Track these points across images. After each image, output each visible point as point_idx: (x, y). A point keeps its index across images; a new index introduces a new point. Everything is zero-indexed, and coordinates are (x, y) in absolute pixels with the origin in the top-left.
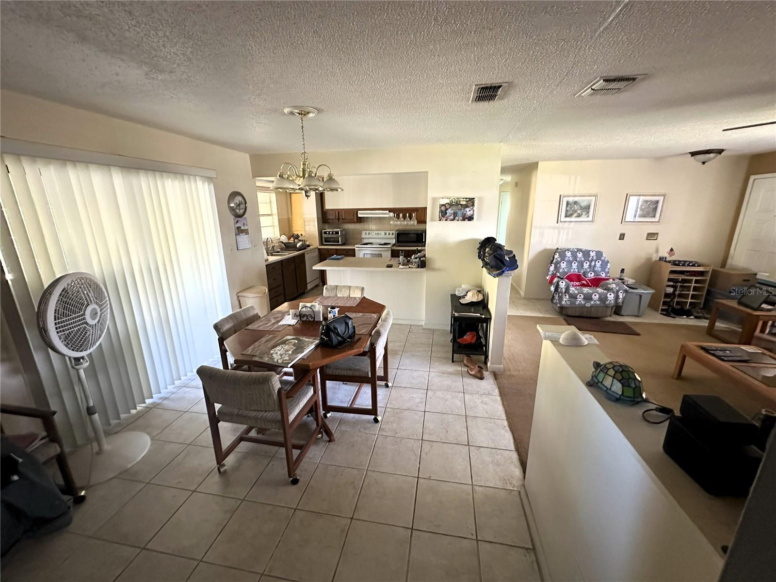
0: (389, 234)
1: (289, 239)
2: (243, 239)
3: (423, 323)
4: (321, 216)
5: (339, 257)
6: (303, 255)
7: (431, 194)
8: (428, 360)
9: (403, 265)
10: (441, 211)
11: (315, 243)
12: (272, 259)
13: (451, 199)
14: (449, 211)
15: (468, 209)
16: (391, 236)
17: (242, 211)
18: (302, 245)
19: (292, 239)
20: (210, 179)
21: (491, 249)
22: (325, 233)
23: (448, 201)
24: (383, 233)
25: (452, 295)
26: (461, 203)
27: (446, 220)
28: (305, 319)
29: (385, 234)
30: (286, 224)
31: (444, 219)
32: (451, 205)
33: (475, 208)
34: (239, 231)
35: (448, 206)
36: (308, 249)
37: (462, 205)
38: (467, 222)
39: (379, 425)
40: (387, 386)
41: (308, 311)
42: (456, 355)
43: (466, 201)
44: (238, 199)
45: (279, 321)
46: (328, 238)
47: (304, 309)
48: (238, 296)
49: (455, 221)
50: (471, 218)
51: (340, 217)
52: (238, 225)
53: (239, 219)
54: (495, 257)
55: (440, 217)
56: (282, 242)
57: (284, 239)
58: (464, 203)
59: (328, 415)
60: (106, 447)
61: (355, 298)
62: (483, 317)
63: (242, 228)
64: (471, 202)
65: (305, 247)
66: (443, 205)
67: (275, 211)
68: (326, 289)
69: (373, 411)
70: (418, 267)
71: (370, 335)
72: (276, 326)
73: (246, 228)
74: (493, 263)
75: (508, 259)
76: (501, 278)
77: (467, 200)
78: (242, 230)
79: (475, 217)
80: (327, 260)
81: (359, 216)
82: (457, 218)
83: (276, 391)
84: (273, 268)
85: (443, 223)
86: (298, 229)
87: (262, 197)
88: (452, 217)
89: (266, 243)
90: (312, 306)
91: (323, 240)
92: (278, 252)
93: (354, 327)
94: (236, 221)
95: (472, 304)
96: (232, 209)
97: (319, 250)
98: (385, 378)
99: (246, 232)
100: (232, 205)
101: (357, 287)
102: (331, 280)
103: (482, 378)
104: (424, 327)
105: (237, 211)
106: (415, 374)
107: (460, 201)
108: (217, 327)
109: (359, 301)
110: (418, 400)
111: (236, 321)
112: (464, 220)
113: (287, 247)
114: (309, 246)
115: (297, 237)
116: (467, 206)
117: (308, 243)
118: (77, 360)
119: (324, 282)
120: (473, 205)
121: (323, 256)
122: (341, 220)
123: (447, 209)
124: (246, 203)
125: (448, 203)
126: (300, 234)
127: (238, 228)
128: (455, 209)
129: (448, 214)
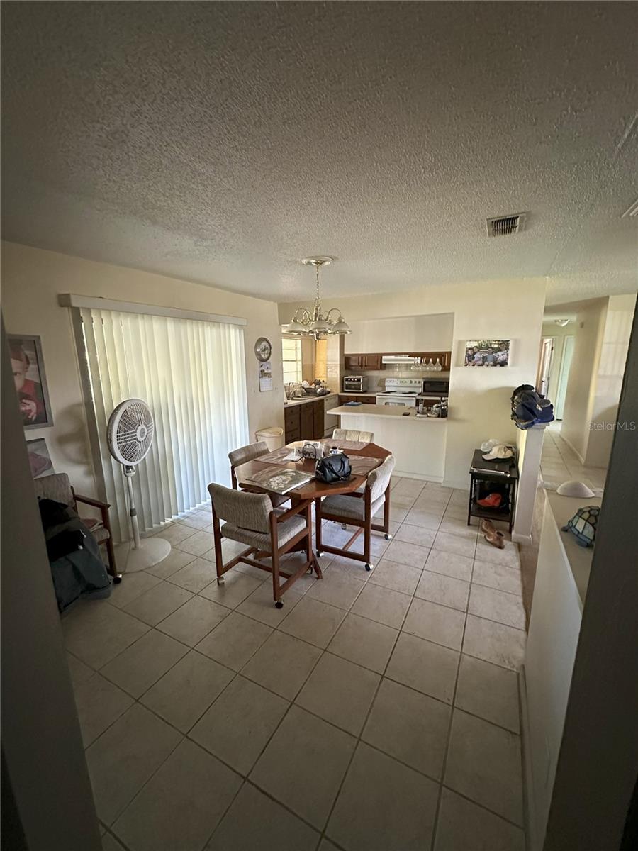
0: (415, 382)
1: (311, 385)
2: (265, 380)
3: (441, 481)
4: (343, 363)
5: (356, 403)
6: (323, 400)
7: (456, 338)
8: (439, 519)
9: (423, 413)
10: (468, 356)
11: (336, 390)
12: (291, 403)
13: (480, 342)
14: (478, 356)
15: (500, 353)
16: (417, 385)
17: (266, 356)
18: (323, 391)
19: (314, 385)
20: (241, 326)
21: (520, 397)
22: (347, 380)
23: (476, 344)
24: (409, 381)
25: (476, 450)
26: (493, 346)
27: (474, 365)
28: (307, 456)
29: (411, 382)
30: (309, 369)
31: (471, 364)
32: (479, 348)
33: (510, 352)
34: (263, 374)
35: (476, 350)
36: (329, 395)
37: (493, 348)
38: (498, 367)
39: (370, 573)
40: (386, 537)
41: (311, 449)
42: (474, 517)
44: (264, 344)
45: (284, 457)
46: (350, 385)
47: (307, 447)
48: (257, 435)
49: (484, 366)
50: (503, 364)
51: (364, 364)
52: (262, 369)
53: (264, 363)
54: (523, 405)
55: (466, 362)
56: (303, 388)
57: (306, 384)
58: (496, 346)
59: (321, 554)
60: (140, 545)
61: (362, 443)
62: (509, 476)
63: (266, 372)
64: (505, 345)
65: (324, 393)
66: (470, 349)
67: (300, 357)
68: (336, 432)
69: (365, 558)
70: (438, 417)
71: (367, 478)
72: (280, 460)
73: (269, 371)
74: (520, 413)
75: (540, 409)
76: (531, 430)
79: (509, 362)
80: (343, 406)
81: (383, 362)
82: (486, 363)
83: (268, 513)
84: (292, 411)
85: (470, 368)
86: (321, 375)
87: (287, 343)
88: (481, 362)
89: (288, 388)
90: (315, 444)
91: (344, 387)
92: (299, 397)
93: (350, 467)
94: (261, 364)
95: (497, 461)
96: (258, 354)
97: (340, 396)
98: (385, 529)
99: (268, 375)
100: (258, 350)
101: (367, 433)
102: (344, 426)
103: (501, 547)
104: (442, 485)
105: (263, 355)
106: (421, 531)
107: (491, 344)
108: (231, 456)
109: (365, 445)
110: (417, 557)
111: (248, 453)
112: (495, 365)
113: (308, 392)
114: (329, 392)
115: (318, 383)
116: (499, 349)
117: (328, 390)
118: (128, 467)
119: (338, 426)
120: (507, 348)
121: (342, 401)
122: (364, 367)
123: (474, 353)
124: (271, 348)
125: (477, 347)
126: (321, 381)
127: (261, 371)
128: (484, 353)
129: (476, 359)
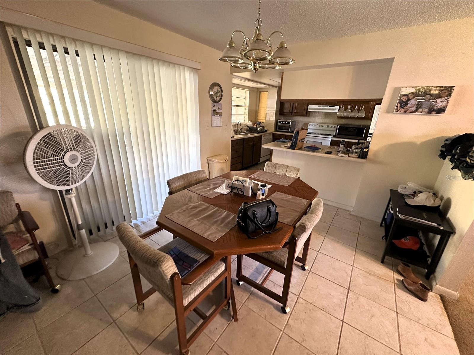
0: (331, 127)
1: (254, 125)
2: (217, 119)
3: (351, 209)
4: (279, 110)
5: (285, 140)
6: (261, 136)
7: (392, 84)
8: (354, 251)
9: (343, 153)
10: (401, 102)
11: (271, 129)
12: (238, 137)
13: (418, 88)
14: (413, 102)
15: (439, 100)
16: (332, 129)
17: (218, 99)
18: (262, 130)
19: (256, 125)
20: (194, 70)
22: (280, 122)
23: (413, 90)
24: (326, 126)
25: (391, 191)
26: (432, 92)
27: (405, 112)
28: (235, 191)
29: (328, 127)
30: (254, 113)
31: (403, 110)
32: (416, 95)
33: (451, 99)
34: (215, 113)
35: (411, 96)
36: (266, 133)
37: (432, 95)
38: (433, 115)
39: (286, 317)
40: (303, 269)
41: (240, 185)
43: (439, 90)
44: (216, 88)
45: (215, 188)
46: (282, 126)
47: (236, 182)
48: (208, 160)
49: (417, 113)
50: (441, 111)
51: (294, 111)
52: (214, 108)
53: (215, 104)
55: (397, 109)
56: (248, 126)
57: (250, 124)
58: (437, 92)
59: (241, 283)
61: (290, 177)
62: (442, 228)
63: (217, 111)
64: (448, 91)
65: (263, 131)
66: (404, 95)
67: (247, 104)
68: (267, 165)
69: (283, 299)
70: (359, 157)
71: (294, 227)
72: (211, 192)
73: (220, 111)
77: (442, 89)
78: (217, 112)
79: (447, 110)
80: (276, 142)
81: (309, 110)
82: (420, 110)
84: (237, 143)
85: (400, 114)
86: (262, 118)
88: (413, 109)
89: (236, 126)
90: (243, 181)
91: (278, 126)
92: (245, 133)
93: (277, 214)
94: (214, 105)
96: (211, 96)
97: (273, 134)
98: (303, 260)
99: (220, 114)
100: (211, 93)
101: (294, 168)
102: (275, 159)
103: (423, 299)
104: (352, 213)
105: (215, 97)
106: (337, 264)
107: (430, 90)
109: (292, 181)
112: (430, 111)
113: (251, 130)
114: (266, 131)
115: (259, 123)
116: (439, 96)
117: (266, 129)
119: (270, 160)
120: (450, 95)
121: (275, 138)
122: (293, 114)
123: (409, 100)
124: (222, 92)
125: (413, 93)
126: (262, 122)
127: (214, 110)
128: (420, 99)
129: (409, 105)
